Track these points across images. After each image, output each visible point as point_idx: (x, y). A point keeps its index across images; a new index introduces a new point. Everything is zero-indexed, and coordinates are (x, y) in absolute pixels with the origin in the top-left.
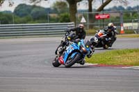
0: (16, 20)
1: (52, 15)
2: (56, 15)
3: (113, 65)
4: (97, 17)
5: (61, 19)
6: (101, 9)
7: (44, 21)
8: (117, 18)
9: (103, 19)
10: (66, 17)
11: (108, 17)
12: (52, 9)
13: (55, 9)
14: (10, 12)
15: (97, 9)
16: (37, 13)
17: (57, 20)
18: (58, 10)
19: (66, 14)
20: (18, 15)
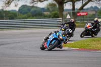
0: (20, 17)
1: (46, 13)
2: (49, 13)
3: (90, 50)
4: (78, 14)
5: (52, 16)
6: (82, 8)
7: (40, 17)
8: (93, 15)
9: (83, 16)
10: (56, 14)
11: (87, 14)
12: (46, 8)
13: (48, 9)
14: (15, 11)
15: (78, 8)
16: (35, 11)
17: (49, 17)
18: (50, 9)
19: (56, 12)
20: (21, 13)
